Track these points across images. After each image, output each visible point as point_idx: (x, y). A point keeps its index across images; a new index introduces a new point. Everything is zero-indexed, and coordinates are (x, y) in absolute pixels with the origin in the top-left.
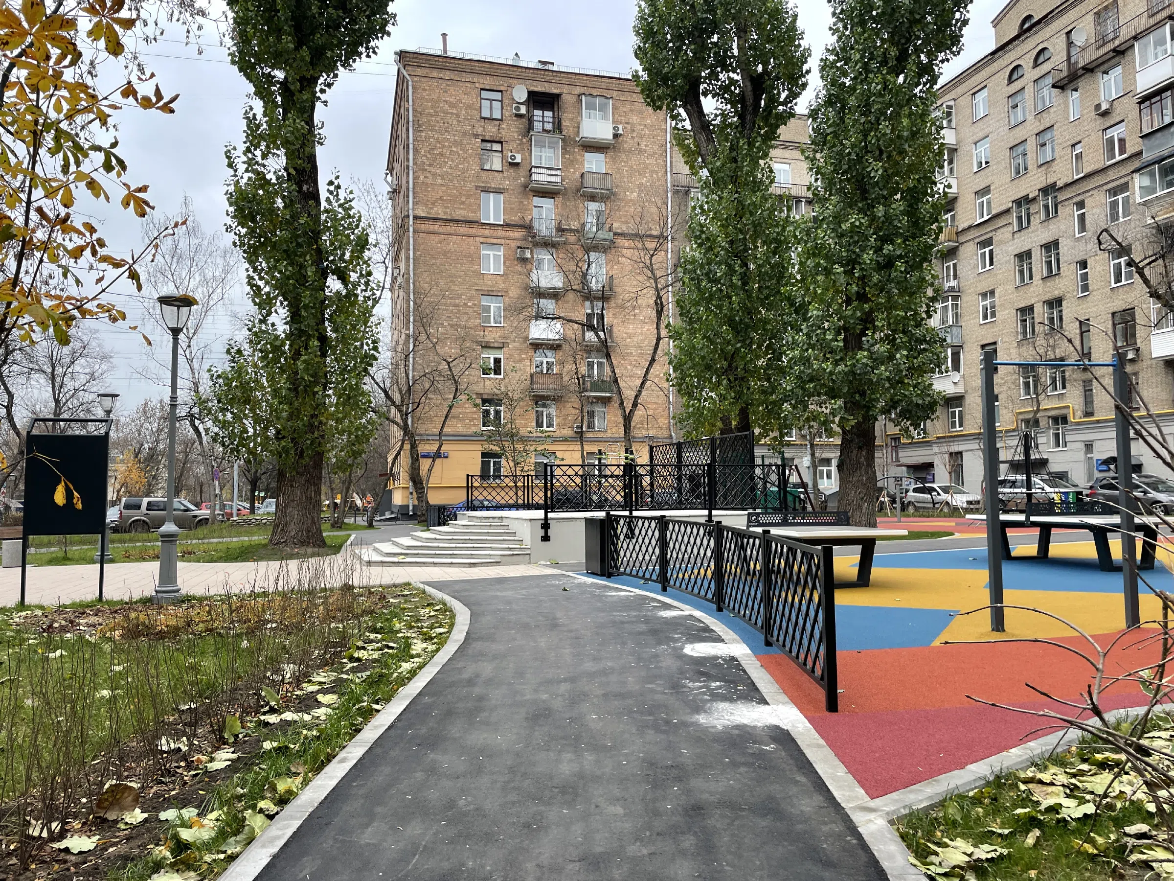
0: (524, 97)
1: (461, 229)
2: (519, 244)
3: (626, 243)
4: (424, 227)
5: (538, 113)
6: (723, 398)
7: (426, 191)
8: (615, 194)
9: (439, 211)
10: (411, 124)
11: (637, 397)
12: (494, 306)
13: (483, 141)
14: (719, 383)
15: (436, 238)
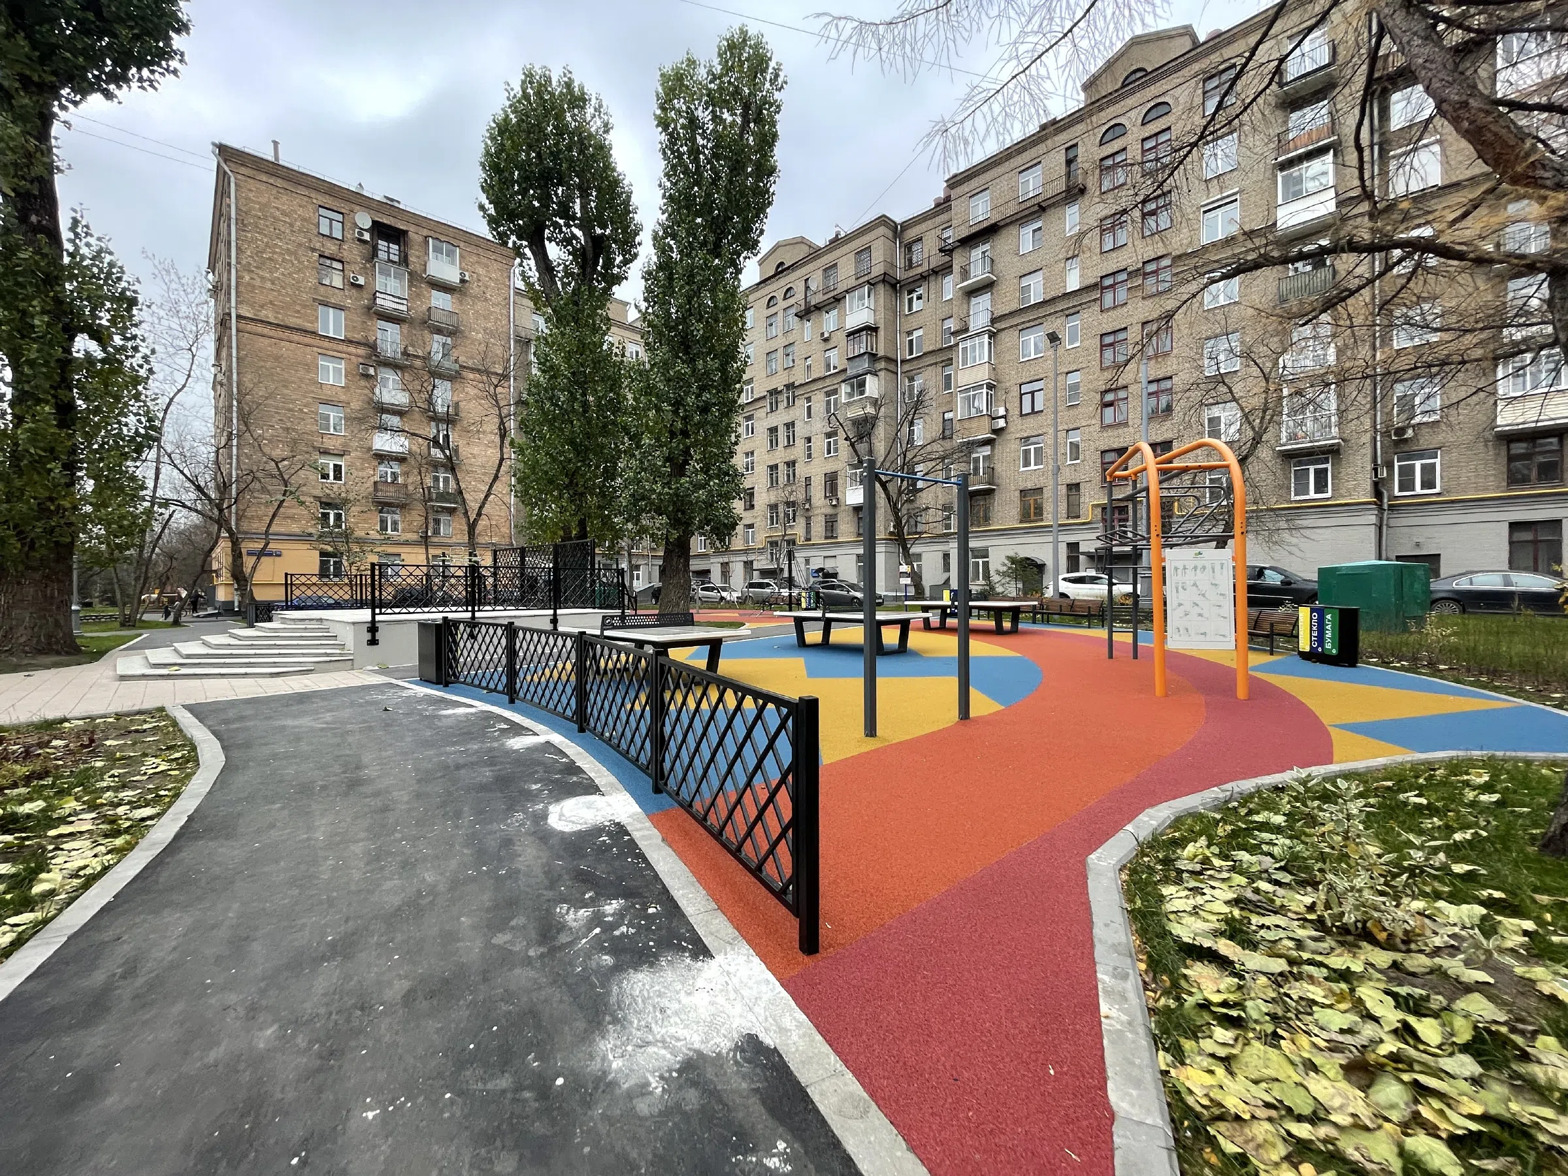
0: (368, 224)
1: (296, 337)
2: (361, 360)
3: (471, 376)
4: (250, 327)
5: (382, 244)
6: (563, 510)
7: (252, 292)
8: (461, 332)
9: (268, 314)
10: (233, 222)
11: (481, 508)
12: (334, 415)
13: (320, 256)
14: (561, 496)
15: (267, 341)
